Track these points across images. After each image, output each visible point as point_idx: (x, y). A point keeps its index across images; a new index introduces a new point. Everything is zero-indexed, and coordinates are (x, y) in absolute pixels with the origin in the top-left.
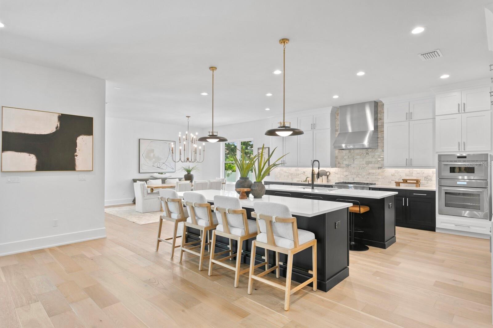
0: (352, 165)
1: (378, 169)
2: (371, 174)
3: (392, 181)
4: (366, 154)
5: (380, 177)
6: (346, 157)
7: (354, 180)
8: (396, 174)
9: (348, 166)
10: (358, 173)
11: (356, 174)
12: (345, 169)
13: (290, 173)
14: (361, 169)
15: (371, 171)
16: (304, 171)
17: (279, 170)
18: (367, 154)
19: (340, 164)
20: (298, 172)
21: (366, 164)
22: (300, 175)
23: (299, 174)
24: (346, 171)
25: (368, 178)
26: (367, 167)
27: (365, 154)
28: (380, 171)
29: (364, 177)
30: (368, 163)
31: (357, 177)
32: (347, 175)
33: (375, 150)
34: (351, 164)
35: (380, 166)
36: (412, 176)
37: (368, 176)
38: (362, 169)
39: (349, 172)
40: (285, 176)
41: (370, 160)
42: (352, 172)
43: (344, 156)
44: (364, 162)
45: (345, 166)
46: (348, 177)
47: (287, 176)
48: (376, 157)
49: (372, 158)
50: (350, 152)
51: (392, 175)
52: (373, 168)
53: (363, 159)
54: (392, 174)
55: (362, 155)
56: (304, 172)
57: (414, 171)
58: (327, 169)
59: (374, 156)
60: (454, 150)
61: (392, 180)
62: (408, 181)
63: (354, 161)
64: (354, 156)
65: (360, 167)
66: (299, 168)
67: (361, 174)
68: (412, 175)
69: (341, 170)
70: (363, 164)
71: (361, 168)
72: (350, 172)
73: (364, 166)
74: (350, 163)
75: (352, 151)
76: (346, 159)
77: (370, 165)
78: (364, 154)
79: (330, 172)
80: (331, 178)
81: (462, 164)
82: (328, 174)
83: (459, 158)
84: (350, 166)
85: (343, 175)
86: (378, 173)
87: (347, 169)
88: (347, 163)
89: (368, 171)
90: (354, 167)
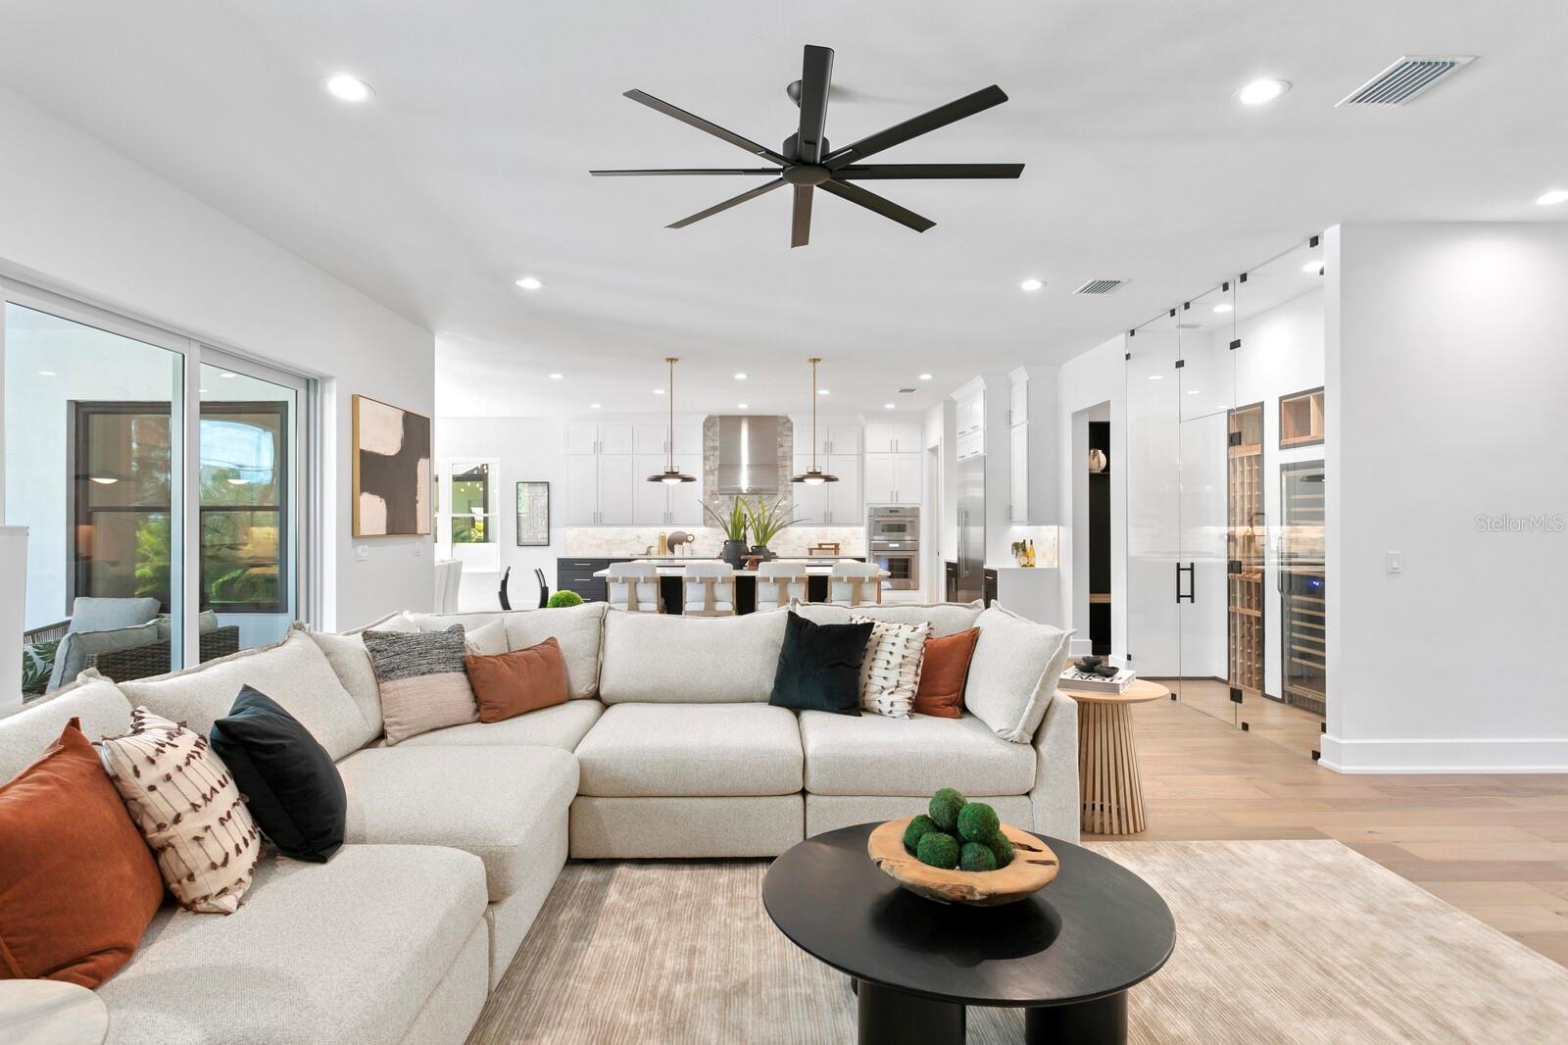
3: (798, 548)
5: (780, 542)
8: (804, 537)
13: (604, 539)
16: (638, 534)
17: (576, 532)
20: (624, 537)
22: (627, 543)
23: (625, 541)
36: (826, 538)
40: (591, 546)
47: (597, 546)
54: (799, 536)
56: (638, 537)
58: (687, 530)
60: (884, 500)
61: (798, 546)
62: (823, 547)
80: (695, 546)
81: (895, 520)
82: (690, 538)
83: (891, 511)
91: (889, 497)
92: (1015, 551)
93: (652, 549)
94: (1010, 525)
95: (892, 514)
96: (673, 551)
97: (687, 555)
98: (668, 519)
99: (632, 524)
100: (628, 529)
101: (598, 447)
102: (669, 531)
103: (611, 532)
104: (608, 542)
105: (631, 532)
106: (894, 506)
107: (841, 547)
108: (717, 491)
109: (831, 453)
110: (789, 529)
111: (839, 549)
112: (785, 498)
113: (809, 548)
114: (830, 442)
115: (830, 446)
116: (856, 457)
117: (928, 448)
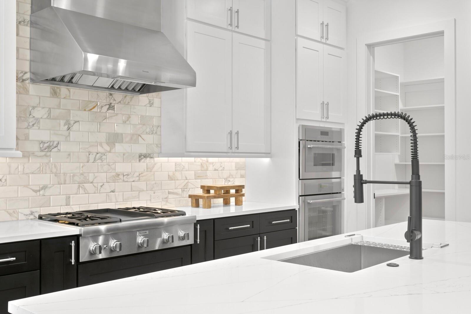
0: (63, 147)
1: (140, 160)
2: (121, 177)
3: (170, 196)
4: (108, 109)
6: (38, 113)
8: (178, 175)
10: (82, 174)
11: (76, 178)
12: (34, 164)
14: (92, 160)
15: (121, 168)
18: (111, 107)
21: (108, 144)
24: (40, 171)
25: (113, 192)
26: (110, 152)
27: (105, 108)
28: (143, 165)
29: (102, 190)
30: (113, 140)
31: (81, 191)
32: (44, 188)
34: (58, 143)
35: (144, 151)
37: (113, 186)
38: (95, 159)
39: (52, 172)
41: (118, 129)
42: (65, 174)
43: (34, 108)
44: (102, 137)
45: (35, 148)
46: (48, 192)
48: (135, 120)
49: (124, 122)
50: (55, 94)
51: (171, 178)
52: (126, 157)
53: (99, 123)
54: (171, 174)
55: (95, 110)
57: (210, 163)
59: (129, 117)
61: (169, 193)
63: (69, 129)
64: (68, 112)
65: (90, 153)
67: (91, 180)
68: (206, 176)
69: (21, 168)
71: (92, 157)
72: (56, 175)
73: (100, 149)
74: (55, 139)
75: (64, 90)
76: (38, 120)
77: (119, 148)
78: (102, 107)
81: (324, 147)
83: (322, 133)
84: (56, 149)
85: (27, 186)
86: (137, 174)
87: (45, 160)
88: (45, 136)
89: (113, 166)
90: (69, 155)
91: (318, 112)
95: (325, 138)
106: (322, 125)
107: (244, 191)
108: (26, 73)
109: (236, 30)
110: (156, 159)
111: (243, 195)
112: (151, 104)
113: (190, 196)
114: (235, 9)
115: (235, 15)
116: (264, 41)
117: (367, 43)
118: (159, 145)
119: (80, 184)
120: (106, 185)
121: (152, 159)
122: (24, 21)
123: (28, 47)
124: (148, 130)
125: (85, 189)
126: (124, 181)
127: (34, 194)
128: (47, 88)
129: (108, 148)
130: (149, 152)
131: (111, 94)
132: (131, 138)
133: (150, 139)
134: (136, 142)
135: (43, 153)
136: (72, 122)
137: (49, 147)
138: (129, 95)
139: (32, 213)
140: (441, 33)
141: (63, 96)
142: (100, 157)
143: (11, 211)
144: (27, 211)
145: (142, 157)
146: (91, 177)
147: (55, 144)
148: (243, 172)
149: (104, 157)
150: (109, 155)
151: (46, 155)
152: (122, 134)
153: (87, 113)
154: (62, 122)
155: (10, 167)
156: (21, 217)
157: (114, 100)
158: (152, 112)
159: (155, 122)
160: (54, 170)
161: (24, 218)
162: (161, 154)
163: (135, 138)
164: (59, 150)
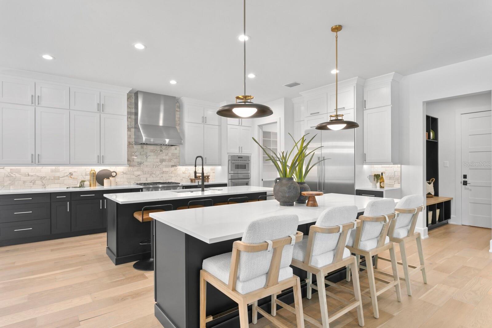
0: (145, 163)
1: (172, 167)
3: (183, 179)
7: (147, 180)
8: (186, 172)
9: (140, 164)
10: (151, 171)
12: (136, 168)
13: (38, 176)
15: (165, 169)
16: (70, 171)
17: (9, 171)
18: (161, 151)
19: (130, 161)
20: (57, 174)
21: (160, 162)
22: (61, 179)
23: (59, 177)
24: (137, 171)
25: (162, 177)
27: (159, 151)
28: (173, 169)
29: (158, 177)
30: (162, 161)
31: (151, 176)
32: (139, 175)
33: (169, 148)
34: (143, 162)
35: (173, 164)
37: (162, 175)
38: (156, 167)
39: (141, 171)
40: (24, 182)
41: (164, 158)
42: (146, 171)
43: (135, 152)
44: (158, 160)
45: (136, 164)
46: (140, 177)
47: (31, 182)
48: (170, 154)
49: (166, 155)
50: (142, 148)
51: (183, 173)
52: (167, 166)
53: (157, 156)
54: (184, 172)
55: (156, 152)
56: (71, 174)
58: (111, 169)
59: (168, 154)
60: (236, 152)
61: (183, 178)
63: (147, 158)
64: (147, 153)
65: (154, 165)
66: (61, 167)
70: (158, 162)
72: (143, 172)
73: (157, 164)
75: (145, 146)
77: (164, 163)
78: (158, 151)
79: (117, 172)
80: (118, 179)
81: (241, 162)
82: (114, 174)
83: (239, 158)
84: (142, 164)
85: (134, 175)
86: (171, 172)
87: (139, 167)
88: (139, 160)
89: (162, 169)
90: (147, 166)
91: (238, 150)
92: (376, 179)
93: (85, 183)
94: (363, 165)
95: (240, 159)
96: (102, 184)
97: (113, 187)
98: (101, 161)
99: (70, 164)
100: (61, 168)
101: (36, 100)
102: (98, 169)
103: (45, 170)
104: (42, 178)
105: (65, 170)
106: (240, 155)
107: (209, 177)
108: (133, 142)
109: (205, 123)
110: (178, 167)
111: (209, 179)
112: (176, 149)
113: (190, 179)
114: (205, 117)
115: (205, 119)
116: (218, 126)
117: (258, 125)
118: (179, 162)
119: (151, 174)
120: (160, 175)
121: (176, 167)
122: (132, 127)
123: (134, 134)
124: (175, 158)
125: (152, 176)
126: (166, 174)
127: (135, 177)
128: (139, 146)
129: (160, 164)
130: (175, 164)
131: (161, 147)
132: (168, 160)
133: (175, 160)
134: (170, 161)
135: (138, 165)
136: (148, 156)
137: (140, 163)
138: (168, 147)
139: (135, 183)
140: (276, 122)
141: (145, 148)
142: (157, 166)
143: (129, 182)
144: (134, 182)
145: (172, 166)
146: (154, 172)
147: (142, 162)
148: (214, 171)
149: (159, 166)
150: (161, 166)
151: (139, 166)
152: (165, 159)
153: (153, 153)
154: (145, 156)
155: (128, 169)
156: (132, 184)
157: (162, 148)
158: (176, 152)
159: (178, 155)
160: (142, 170)
161: (133, 184)
162: (180, 165)
163: (170, 160)
164: (144, 164)
